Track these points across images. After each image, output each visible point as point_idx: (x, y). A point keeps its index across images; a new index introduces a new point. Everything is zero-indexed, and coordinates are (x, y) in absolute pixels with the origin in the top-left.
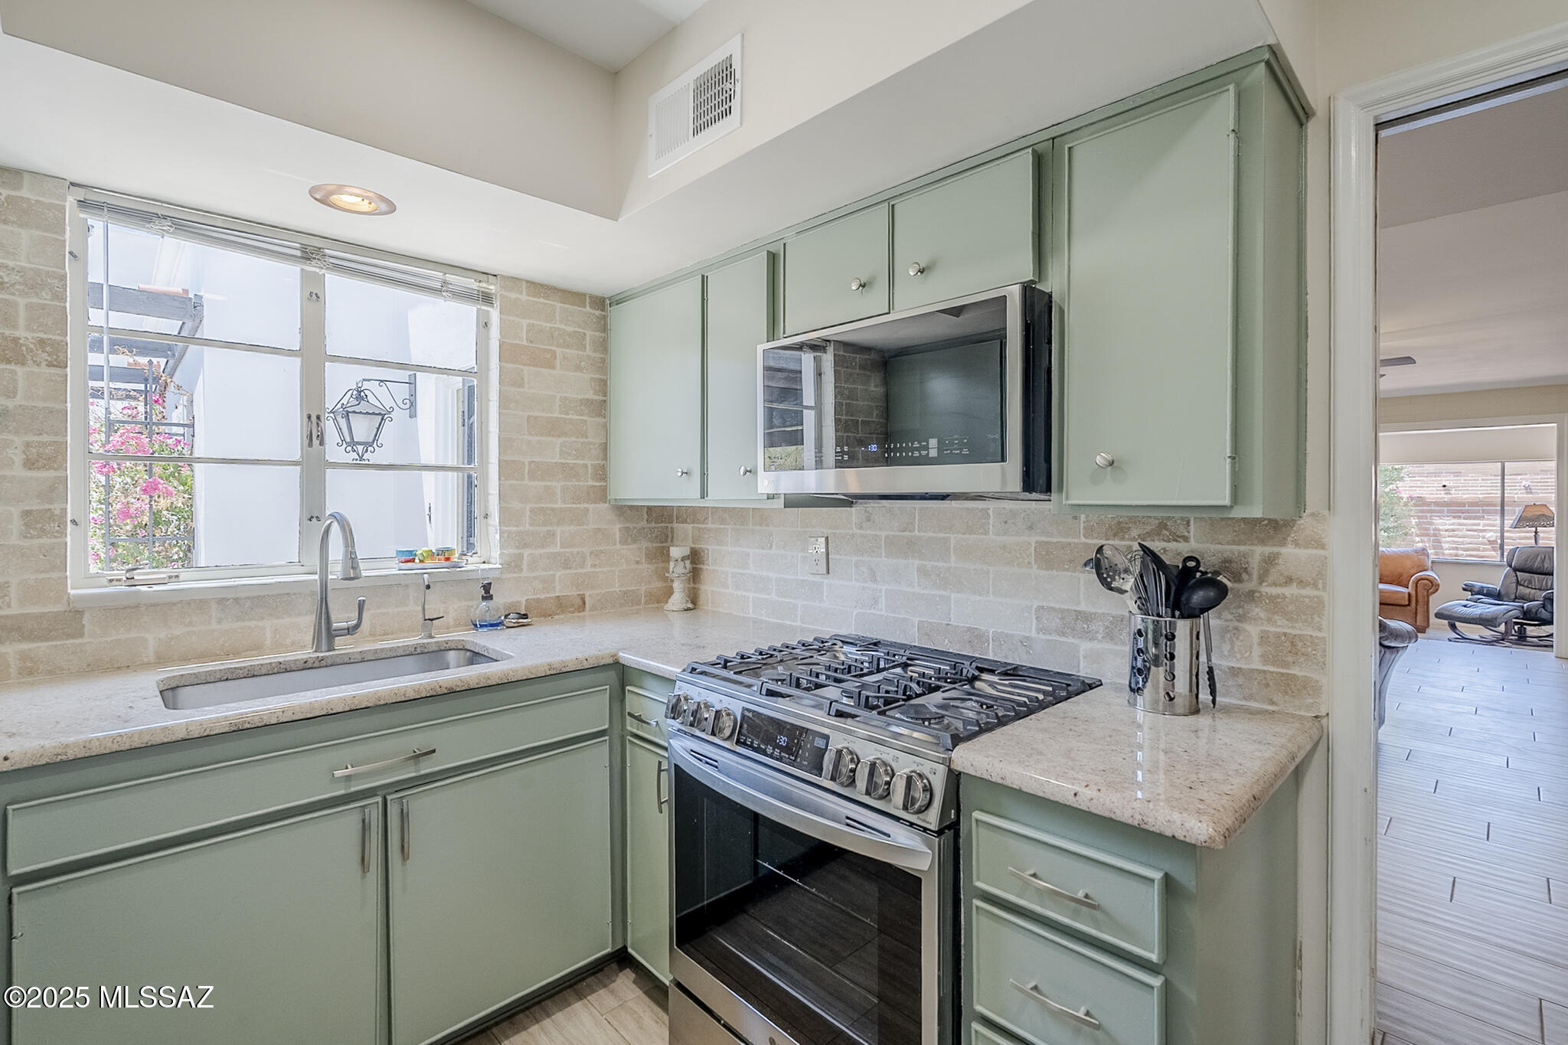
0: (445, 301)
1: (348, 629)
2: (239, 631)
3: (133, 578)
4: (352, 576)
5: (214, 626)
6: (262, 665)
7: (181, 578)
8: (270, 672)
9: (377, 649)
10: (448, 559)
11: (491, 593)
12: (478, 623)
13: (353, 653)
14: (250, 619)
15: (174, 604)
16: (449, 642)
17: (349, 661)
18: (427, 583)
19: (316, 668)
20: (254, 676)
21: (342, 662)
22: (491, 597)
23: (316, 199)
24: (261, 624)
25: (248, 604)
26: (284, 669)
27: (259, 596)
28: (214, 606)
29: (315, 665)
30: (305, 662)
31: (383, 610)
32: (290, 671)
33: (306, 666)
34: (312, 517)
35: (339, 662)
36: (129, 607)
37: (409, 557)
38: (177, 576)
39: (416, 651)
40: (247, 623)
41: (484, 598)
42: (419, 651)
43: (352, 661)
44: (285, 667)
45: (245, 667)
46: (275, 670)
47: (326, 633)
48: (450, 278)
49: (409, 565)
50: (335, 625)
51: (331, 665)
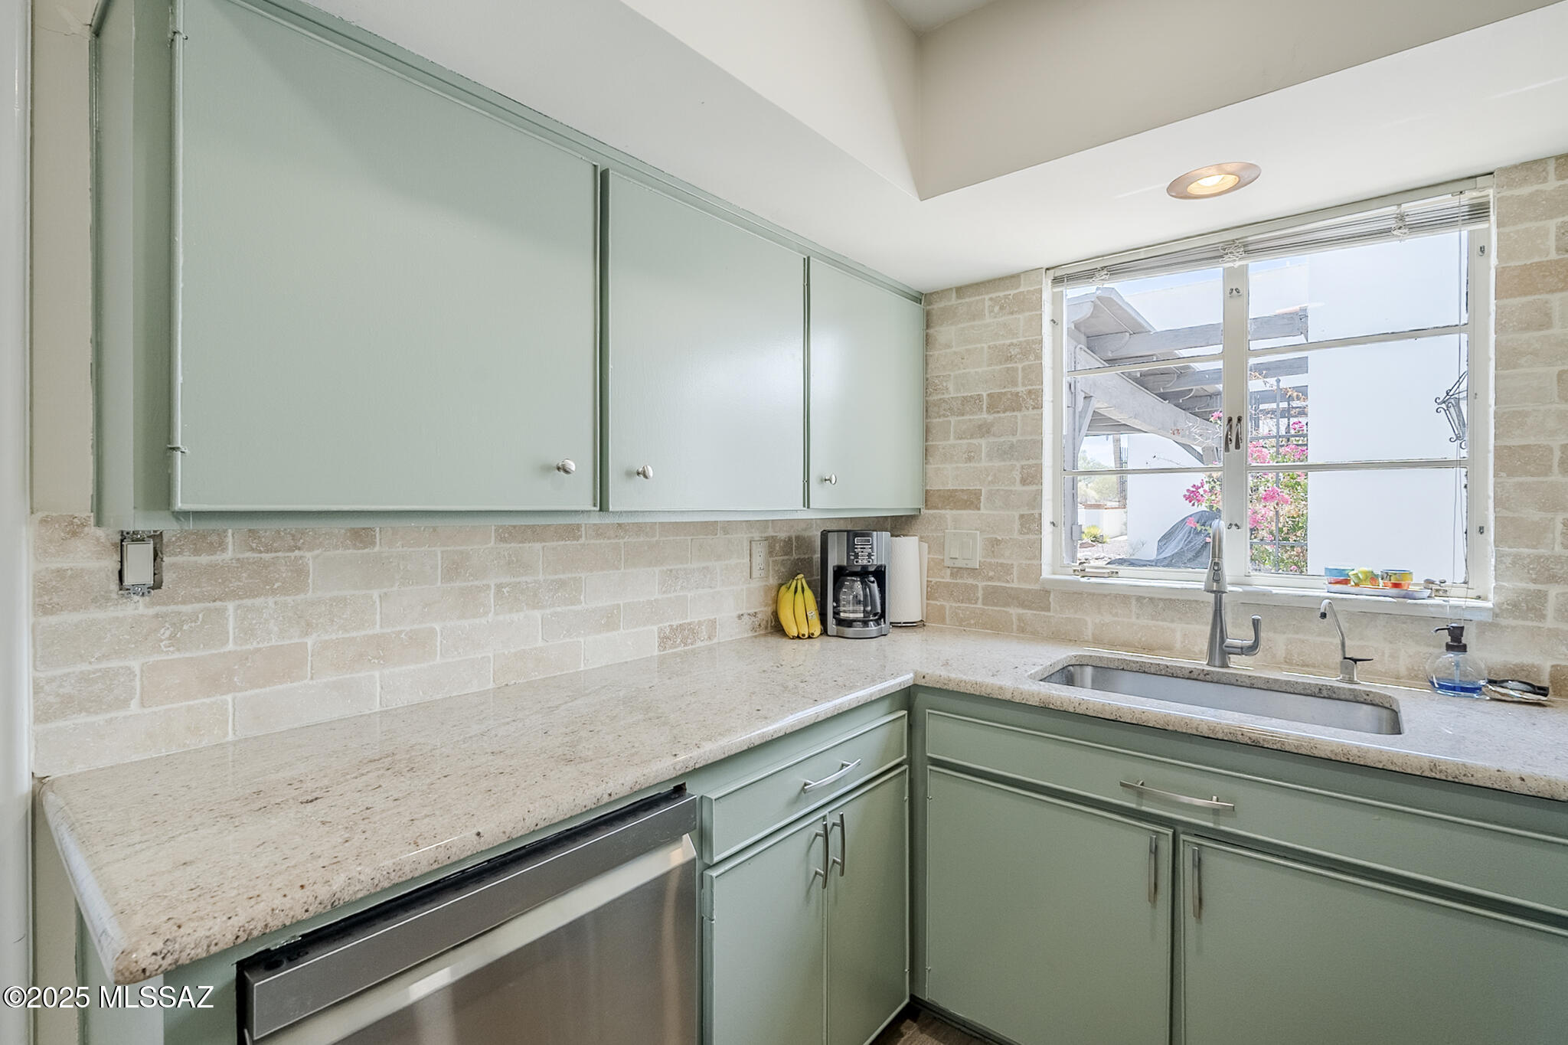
0: (1401, 241)
1: (1242, 648)
2: (1154, 628)
3: (1084, 570)
4: (1215, 589)
5: (1134, 620)
6: (1151, 664)
7: (1120, 575)
8: (1158, 673)
9: (1269, 679)
10: (1396, 585)
11: (1464, 641)
12: (1435, 681)
13: (1241, 675)
14: (1164, 620)
15: (1105, 596)
16: (1371, 695)
17: (1236, 682)
18: (1322, 610)
19: (1200, 680)
20: (1144, 672)
21: (1228, 682)
22: (1463, 648)
23: (1173, 196)
24: (1173, 625)
25: (1161, 604)
26: (1171, 673)
27: (1171, 599)
28: (1134, 602)
29: (1200, 678)
30: (1190, 672)
31: (1301, 636)
32: (1177, 677)
33: (1191, 676)
34: (1231, 525)
35: (1225, 682)
36: (1076, 593)
37: (1342, 579)
38: (1117, 573)
39: (1320, 693)
40: (1161, 623)
41: (1449, 648)
42: (1325, 693)
43: (1239, 683)
44: (1171, 671)
45: (1137, 662)
46: (1163, 672)
47: (1220, 649)
48: (1406, 207)
49: (1339, 587)
50: (1228, 641)
51: (1217, 683)
